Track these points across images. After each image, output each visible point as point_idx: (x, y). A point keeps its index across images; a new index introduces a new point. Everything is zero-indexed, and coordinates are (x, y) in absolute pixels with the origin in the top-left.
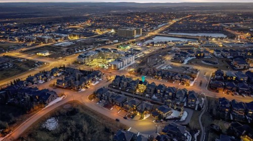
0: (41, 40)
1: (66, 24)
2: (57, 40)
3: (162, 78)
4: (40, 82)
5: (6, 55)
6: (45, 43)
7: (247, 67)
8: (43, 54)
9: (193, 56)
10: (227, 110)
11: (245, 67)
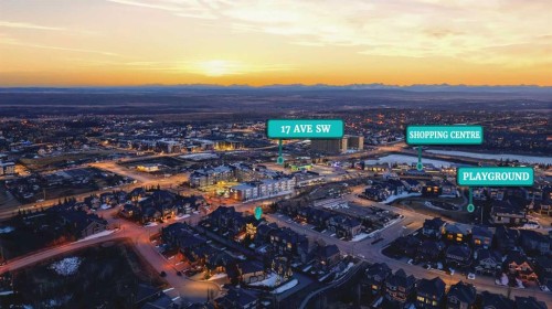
0: (164, 147)
1: (230, 126)
2: (190, 150)
3: (308, 222)
4: (104, 207)
5: (93, 165)
6: (167, 152)
7: (517, 220)
8: (147, 169)
9: (417, 192)
10: (375, 287)
11: (512, 219)
